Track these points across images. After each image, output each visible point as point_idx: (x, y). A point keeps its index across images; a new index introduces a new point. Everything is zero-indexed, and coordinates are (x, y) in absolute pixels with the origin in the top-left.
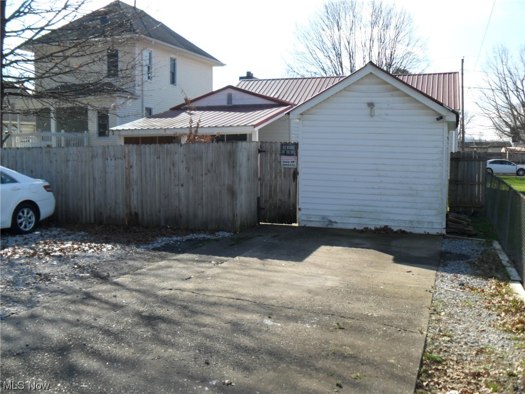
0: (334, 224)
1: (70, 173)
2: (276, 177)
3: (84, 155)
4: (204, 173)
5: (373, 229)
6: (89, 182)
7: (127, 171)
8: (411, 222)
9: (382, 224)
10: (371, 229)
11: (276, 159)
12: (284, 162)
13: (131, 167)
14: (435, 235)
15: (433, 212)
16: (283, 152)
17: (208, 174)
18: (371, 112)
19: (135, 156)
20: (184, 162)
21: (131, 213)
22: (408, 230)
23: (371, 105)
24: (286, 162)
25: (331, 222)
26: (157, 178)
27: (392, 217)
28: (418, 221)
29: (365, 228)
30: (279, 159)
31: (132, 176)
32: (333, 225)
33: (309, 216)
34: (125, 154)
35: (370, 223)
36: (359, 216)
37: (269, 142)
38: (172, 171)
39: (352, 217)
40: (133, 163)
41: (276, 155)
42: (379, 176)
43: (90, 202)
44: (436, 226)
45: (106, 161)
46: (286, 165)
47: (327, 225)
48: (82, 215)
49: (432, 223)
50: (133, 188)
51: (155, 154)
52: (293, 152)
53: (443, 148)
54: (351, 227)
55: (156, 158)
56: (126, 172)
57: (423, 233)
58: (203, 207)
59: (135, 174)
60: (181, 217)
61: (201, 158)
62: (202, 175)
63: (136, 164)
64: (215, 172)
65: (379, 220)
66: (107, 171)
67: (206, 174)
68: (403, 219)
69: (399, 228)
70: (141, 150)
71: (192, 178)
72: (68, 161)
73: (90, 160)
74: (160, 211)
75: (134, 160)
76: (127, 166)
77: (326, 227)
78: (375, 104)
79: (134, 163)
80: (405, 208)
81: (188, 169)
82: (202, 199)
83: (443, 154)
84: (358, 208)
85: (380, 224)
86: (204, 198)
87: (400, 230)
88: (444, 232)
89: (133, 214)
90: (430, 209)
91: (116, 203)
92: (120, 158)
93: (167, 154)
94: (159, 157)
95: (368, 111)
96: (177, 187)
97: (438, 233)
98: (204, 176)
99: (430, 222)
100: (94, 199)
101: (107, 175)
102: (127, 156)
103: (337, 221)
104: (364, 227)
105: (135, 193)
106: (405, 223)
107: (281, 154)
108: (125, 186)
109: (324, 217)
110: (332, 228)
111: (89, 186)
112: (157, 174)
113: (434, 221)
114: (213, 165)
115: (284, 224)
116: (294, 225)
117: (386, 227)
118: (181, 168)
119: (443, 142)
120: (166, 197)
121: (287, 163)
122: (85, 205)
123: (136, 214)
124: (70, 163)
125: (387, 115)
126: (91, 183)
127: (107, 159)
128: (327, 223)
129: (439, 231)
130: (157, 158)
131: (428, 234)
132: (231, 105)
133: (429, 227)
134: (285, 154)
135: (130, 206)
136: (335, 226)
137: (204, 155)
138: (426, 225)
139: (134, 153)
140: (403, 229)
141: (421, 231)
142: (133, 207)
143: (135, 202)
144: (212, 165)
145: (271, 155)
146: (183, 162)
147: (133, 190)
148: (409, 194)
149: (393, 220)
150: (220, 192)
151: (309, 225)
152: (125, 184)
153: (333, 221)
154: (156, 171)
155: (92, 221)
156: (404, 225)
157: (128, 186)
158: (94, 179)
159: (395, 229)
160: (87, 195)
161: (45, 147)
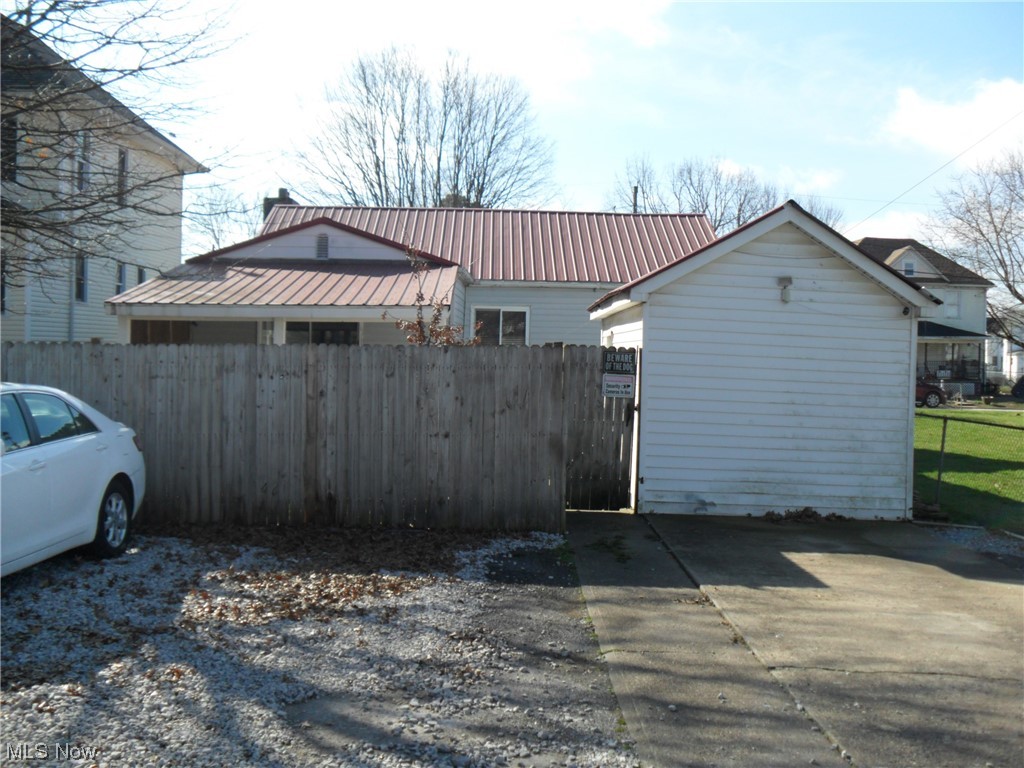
0: (708, 508)
1: (160, 406)
2: (591, 417)
3: (198, 364)
4: (497, 409)
5: (783, 514)
6: (210, 428)
7: (310, 402)
8: (852, 498)
9: (800, 504)
10: (779, 515)
11: (592, 380)
12: (609, 386)
13: (322, 394)
14: (894, 522)
15: (891, 480)
16: (608, 366)
17: (508, 411)
18: (782, 294)
19: (331, 371)
20: (452, 385)
21: (317, 498)
22: (847, 515)
23: (785, 282)
24: (613, 387)
25: (703, 504)
26: (386, 422)
27: (817, 490)
28: (863, 498)
29: (768, 514)
30: (597, 379)
31: (323, 415)
32: (706, 510)
33: (660, 493)
34: (307, 365)
35: (778, 504)
36: (757, 491)
37: (578, 345)
38: (422, 404)
39: (742, 493)
40: (326, 386)
41: (592, 371)
42: (795, 415)
43: (210, 475)
44: (896, 505)
45: (258, 380)
46: (613, 392)
47: (695, 510)
48: (188, 502)
49: (888, 499)
50: (325, 442)
51: (382, 366)
52: (627, 367)
53: (909, 365)
54: (742, 512)
55: (384, 376)
56: (307, 404)
57: (873, 518)
58: (493, 482)
59: (330, 410)
60: (441, 503)
61: (491, 379)
62: (493, 415)
63: (334, 388)
64: (523, 407)
65: (795, 496)
66: (258, 403)
67: (503, 412)
68: (837, 494)
69: (831, 512)
70: (348, 358)
71: (471, 421)
72: (153, 377)
73: (214, 374)
74: (391, 492)
75: (329, 378)
76: (310, 392)
77: (692, 513)
78: (794, 281)
79: (331, 385)
80: (842, 473)
81: (460, 400)
82: (493, 465)
83: (909, 376)
84: (753, 476)
85: (795, 505)
86: (496, 463)
87: (834, 514)
88: (909, 515)
89: (324, 499)
90: (885, 474)
91: (281, 475)
92: (294, 374)
93: (411, 367)
94: (392, 375)
95: (776, 293)
96: (433, 438)
97: (898, 518)
98: (497, 416)
99: (884, 499)
100: (221, 466)
101: (258, 410)
102: (311, 369)
103: (716, 502)
104: (767, 510)
105: (329, 452)
106: (841, 501)
107: (603, 371)
108: (304, 438)
109: (689, 495)
110: (705, 516)
111: (210, 435)
112: (385, 411)
113: (893, 496)
114: (520, 393)
115: (603, 511)
116: (623, 511)
117: (807, 509)
118: (444, 400)
119: (910, 353)
120: (406, 461)
121: (615, 389)
122: (199, 479)
123: (331, 499)
124: (159, 383)
125: (811, 301)
126: (216, 430)
127: (260, 376)
128: (695, 506)
129: (901, 515)
130: (387, 376)
131: (882, 521)
132: (325, 259)
133: (884, 507)
134: (612, 371)
135: (316, 481)
136: (711, 511)
137: (498, 372)
138: (877, 504)
139: (331, 363)
140: (838, 513)
141: (869, 515)
142: (323, 483)
143: (329, 472)
144: (516, 393)
145: (582, 371)
146: (448, 385)
147: (325, 445)
148: (849, 448)
149: (820, 497)
150: (534, 449)
151: (660, 510)
152: (304, 431)
153: (707, 501)
154: (385, 404)
155: (217, 515)
156: (839, 505)
157: (311, 438)
158: (223, 419)
159: (824, 513)
160: (205, 458)
161: (86, 343)
